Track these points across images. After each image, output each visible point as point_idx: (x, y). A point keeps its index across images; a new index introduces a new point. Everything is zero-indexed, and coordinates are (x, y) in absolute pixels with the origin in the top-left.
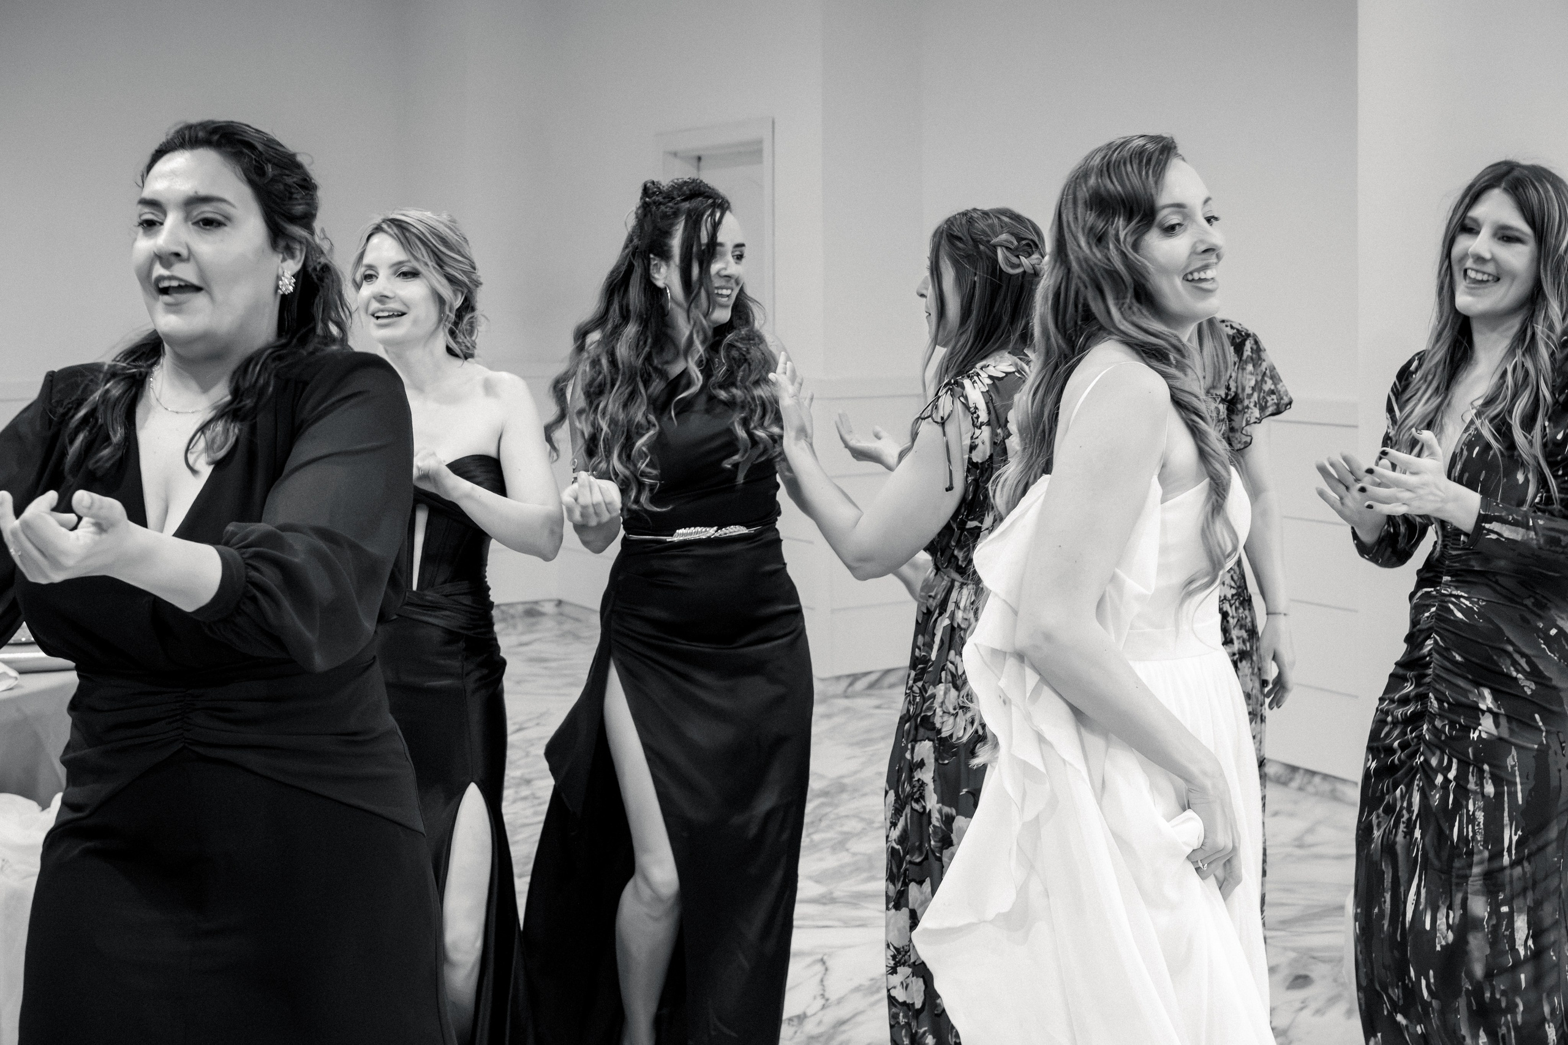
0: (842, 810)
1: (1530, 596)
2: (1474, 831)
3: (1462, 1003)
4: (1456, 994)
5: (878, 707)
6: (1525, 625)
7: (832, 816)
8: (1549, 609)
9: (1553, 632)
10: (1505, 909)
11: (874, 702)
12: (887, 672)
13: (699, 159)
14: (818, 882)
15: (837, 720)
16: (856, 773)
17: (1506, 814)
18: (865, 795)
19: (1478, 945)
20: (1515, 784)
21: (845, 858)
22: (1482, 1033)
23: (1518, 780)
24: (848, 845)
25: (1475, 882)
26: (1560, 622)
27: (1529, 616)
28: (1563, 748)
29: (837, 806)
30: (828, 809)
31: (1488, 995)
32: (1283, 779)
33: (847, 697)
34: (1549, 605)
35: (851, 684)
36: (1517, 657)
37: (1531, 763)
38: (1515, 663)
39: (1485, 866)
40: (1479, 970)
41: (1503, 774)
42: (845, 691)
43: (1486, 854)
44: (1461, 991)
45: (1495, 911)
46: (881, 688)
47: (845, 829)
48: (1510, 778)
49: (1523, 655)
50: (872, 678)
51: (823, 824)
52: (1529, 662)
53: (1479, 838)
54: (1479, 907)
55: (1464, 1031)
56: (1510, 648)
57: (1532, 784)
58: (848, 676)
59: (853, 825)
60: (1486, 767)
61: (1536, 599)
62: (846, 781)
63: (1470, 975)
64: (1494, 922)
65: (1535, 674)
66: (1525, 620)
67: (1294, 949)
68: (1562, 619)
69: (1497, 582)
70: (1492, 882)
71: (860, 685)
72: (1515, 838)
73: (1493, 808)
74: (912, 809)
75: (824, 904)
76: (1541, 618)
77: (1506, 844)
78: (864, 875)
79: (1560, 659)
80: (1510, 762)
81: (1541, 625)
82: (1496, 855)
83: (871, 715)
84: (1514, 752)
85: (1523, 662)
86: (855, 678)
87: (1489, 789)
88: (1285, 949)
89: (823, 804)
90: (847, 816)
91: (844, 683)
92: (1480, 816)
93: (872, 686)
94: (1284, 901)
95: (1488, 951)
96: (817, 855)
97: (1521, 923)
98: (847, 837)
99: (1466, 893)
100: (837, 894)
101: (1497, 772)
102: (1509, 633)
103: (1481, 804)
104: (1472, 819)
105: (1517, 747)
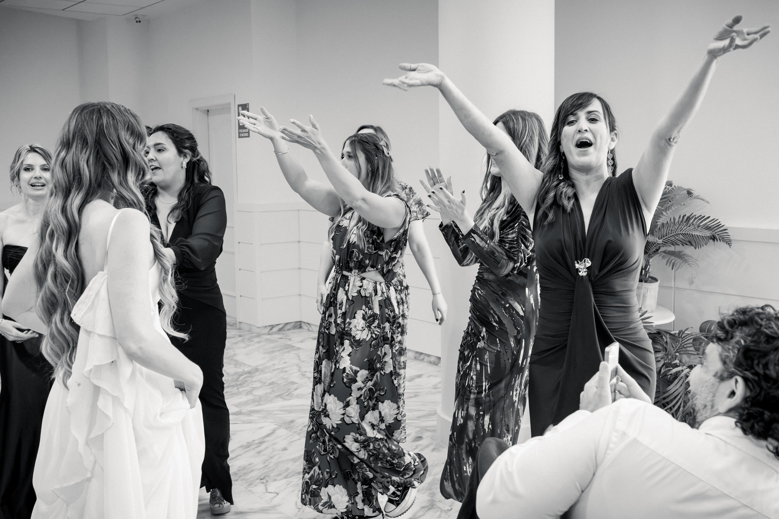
0: (254, 379)
1: (500, 291)
2: (472, 382)
3: (464, 446)
4: (462, 444)
5: (280, 338)
6: (497, 302)
7: (250, 381)
8: (507, 296)
9: (507, 305)
10: (481, 413)
11: (280, 336)
12: (287, 324)
13: (208, 111)
14: (236, 407)
15: (262, 344)
16: (264, 364)
17: (484, 377)
18: (266, 373)
19: (471, 425)
20: (487, 366)
21: (250, 397)
22: (470, 458)
23: (488, 365)
24: (253, 393)
25: (472, 402)
26: (510, 302)
27: (500, 299)
28: (506, 352)
29: (253, 377)
30: (248, 379)
31: (473, 445)
32: (436, 363)
33: (269, 334)
34: (507, 294)
35: (271, 329)
36: (494, 315)
37: (494, 358)
38: (494, 317)
39: (475, 396)
40: (471, 436)
41: (483, 363)
42: (269, 332)
43: (476, 391)
44: (464, 442)
45: (478, 413)
46: (284, 330)
47: (253, 386)
48: (486, 363)
49: (496, 315)
50: (280, 326)
51: (245, 385)
52: (499, 317)
53: (474, 385)
54: (473, 411)
55: (464, 456)
56: (492, 312)
57: (493, 365)
58: (270, 326)
59: (258, 384)
60: (478, 359)
61: (502, 292)
62: (259, 367)
63: (468, 436)
64: (477, 417)
65: (500, 322)
66: (498, 300)
67: (419, 427)
68: (511, 300)
69: (490, 284)
70: (478, 403)
71: (275, 329)
72: (487, 386)
73: (479, 375)
74: (381, 373)
75: (237, 415)
76: (504, 300)
77: (484, 389)
78: (257, 403)
79: (509, 316)
80: (486, 357)
81: (503, 303)
82: (480, 392)
83: (277, 341)
84: (488, 354)
85: (496, 317)
86: (272, 327)
87: (478, 367)
88: (416, 427)
89: (247, 377)
90: (256, 381)
91: (269, 328)
92: (474, 377)
93: (280, 330)
94: (421, 409)
95: (474, 428)
96: (240, 396)
97: (487, 418)
98: (254, 389)
99: (468, 405)
100: (243, 411)
101: (481, 361)
102: (492, 305)
103: (475, 373)
104: (472, 378)
105: (489, 351)
